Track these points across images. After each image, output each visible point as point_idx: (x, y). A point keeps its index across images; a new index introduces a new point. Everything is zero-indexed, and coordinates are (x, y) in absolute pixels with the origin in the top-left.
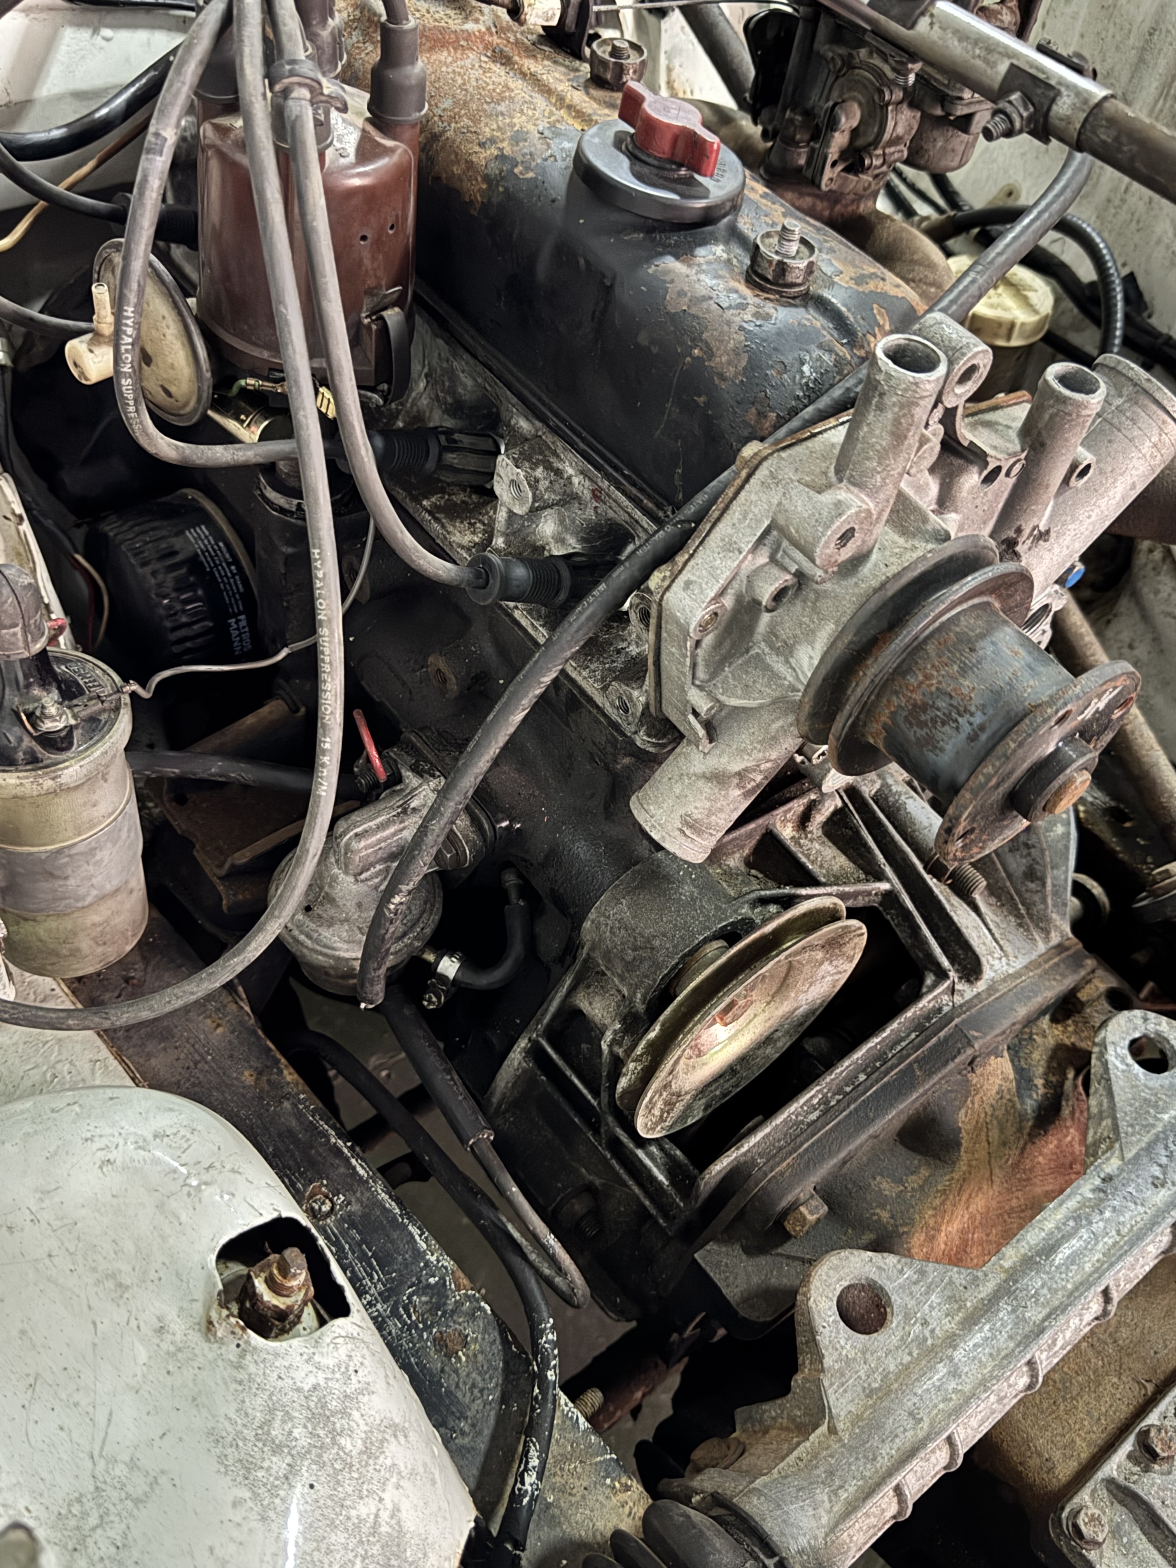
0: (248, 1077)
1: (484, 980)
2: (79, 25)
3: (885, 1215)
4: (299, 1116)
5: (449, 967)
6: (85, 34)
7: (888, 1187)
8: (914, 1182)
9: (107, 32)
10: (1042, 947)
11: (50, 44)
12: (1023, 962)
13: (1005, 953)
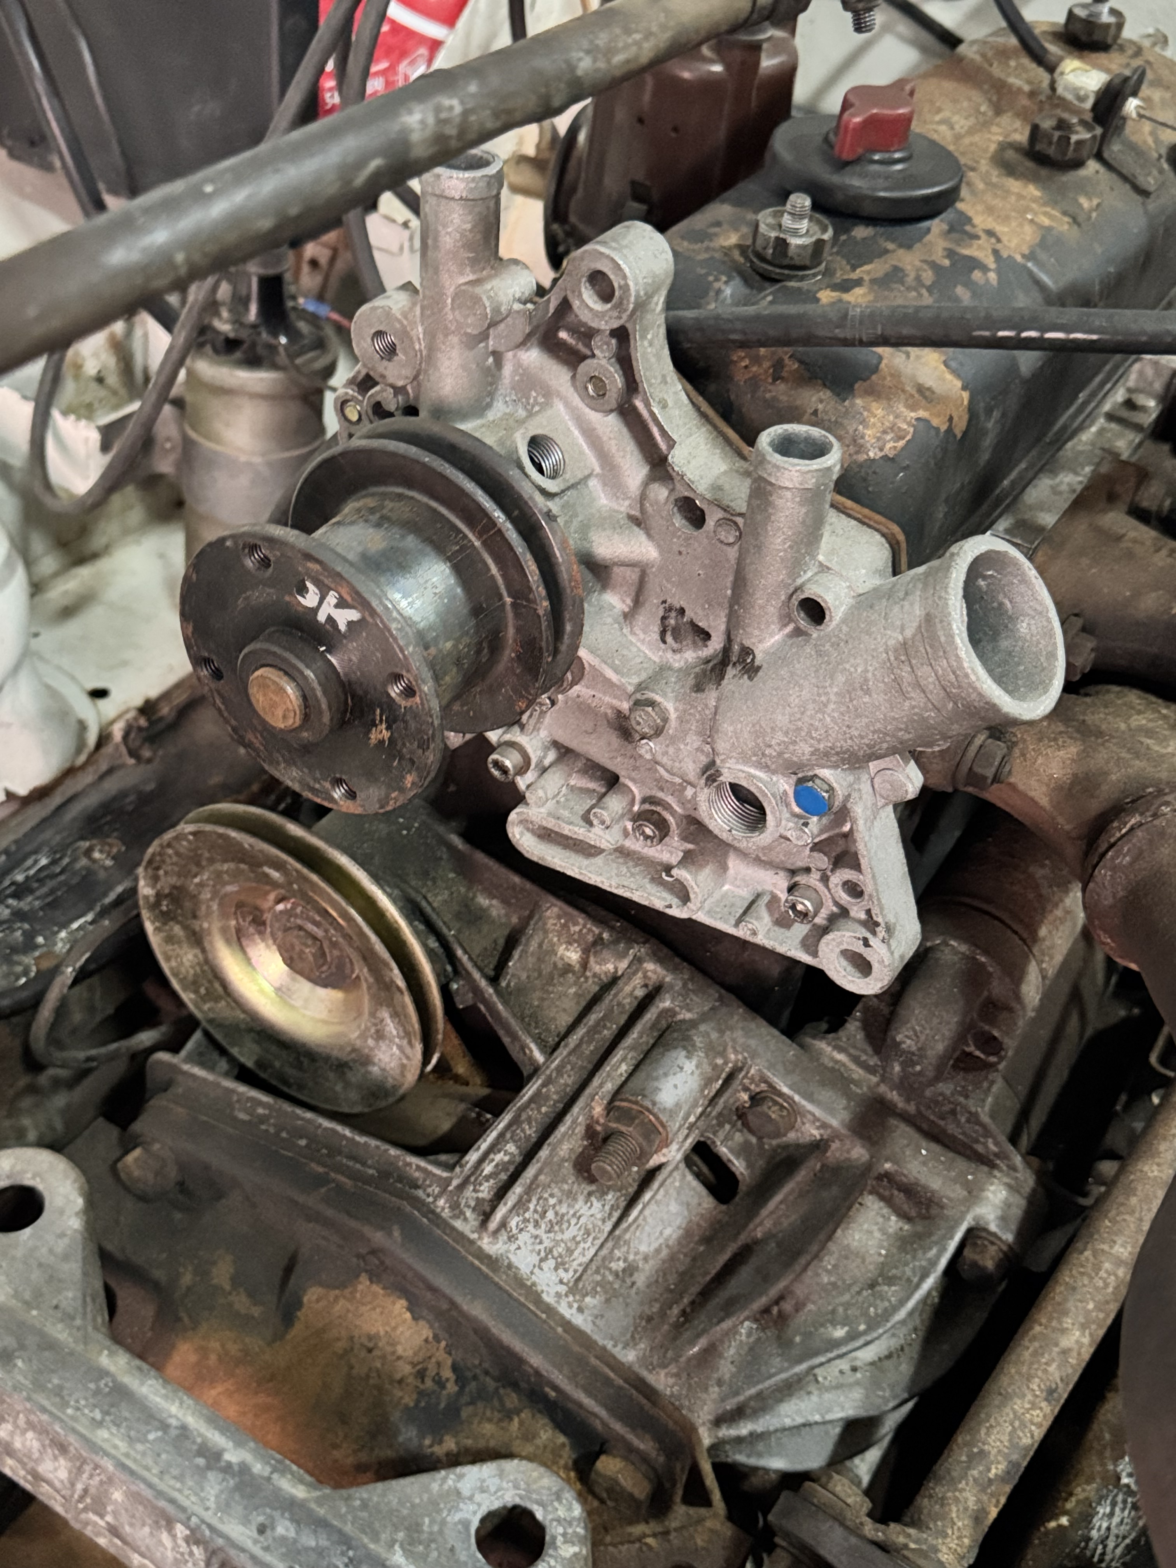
7: (221, 1271)
8: (241, 1299)
12: (579, 1320)
13: (575, 1288)
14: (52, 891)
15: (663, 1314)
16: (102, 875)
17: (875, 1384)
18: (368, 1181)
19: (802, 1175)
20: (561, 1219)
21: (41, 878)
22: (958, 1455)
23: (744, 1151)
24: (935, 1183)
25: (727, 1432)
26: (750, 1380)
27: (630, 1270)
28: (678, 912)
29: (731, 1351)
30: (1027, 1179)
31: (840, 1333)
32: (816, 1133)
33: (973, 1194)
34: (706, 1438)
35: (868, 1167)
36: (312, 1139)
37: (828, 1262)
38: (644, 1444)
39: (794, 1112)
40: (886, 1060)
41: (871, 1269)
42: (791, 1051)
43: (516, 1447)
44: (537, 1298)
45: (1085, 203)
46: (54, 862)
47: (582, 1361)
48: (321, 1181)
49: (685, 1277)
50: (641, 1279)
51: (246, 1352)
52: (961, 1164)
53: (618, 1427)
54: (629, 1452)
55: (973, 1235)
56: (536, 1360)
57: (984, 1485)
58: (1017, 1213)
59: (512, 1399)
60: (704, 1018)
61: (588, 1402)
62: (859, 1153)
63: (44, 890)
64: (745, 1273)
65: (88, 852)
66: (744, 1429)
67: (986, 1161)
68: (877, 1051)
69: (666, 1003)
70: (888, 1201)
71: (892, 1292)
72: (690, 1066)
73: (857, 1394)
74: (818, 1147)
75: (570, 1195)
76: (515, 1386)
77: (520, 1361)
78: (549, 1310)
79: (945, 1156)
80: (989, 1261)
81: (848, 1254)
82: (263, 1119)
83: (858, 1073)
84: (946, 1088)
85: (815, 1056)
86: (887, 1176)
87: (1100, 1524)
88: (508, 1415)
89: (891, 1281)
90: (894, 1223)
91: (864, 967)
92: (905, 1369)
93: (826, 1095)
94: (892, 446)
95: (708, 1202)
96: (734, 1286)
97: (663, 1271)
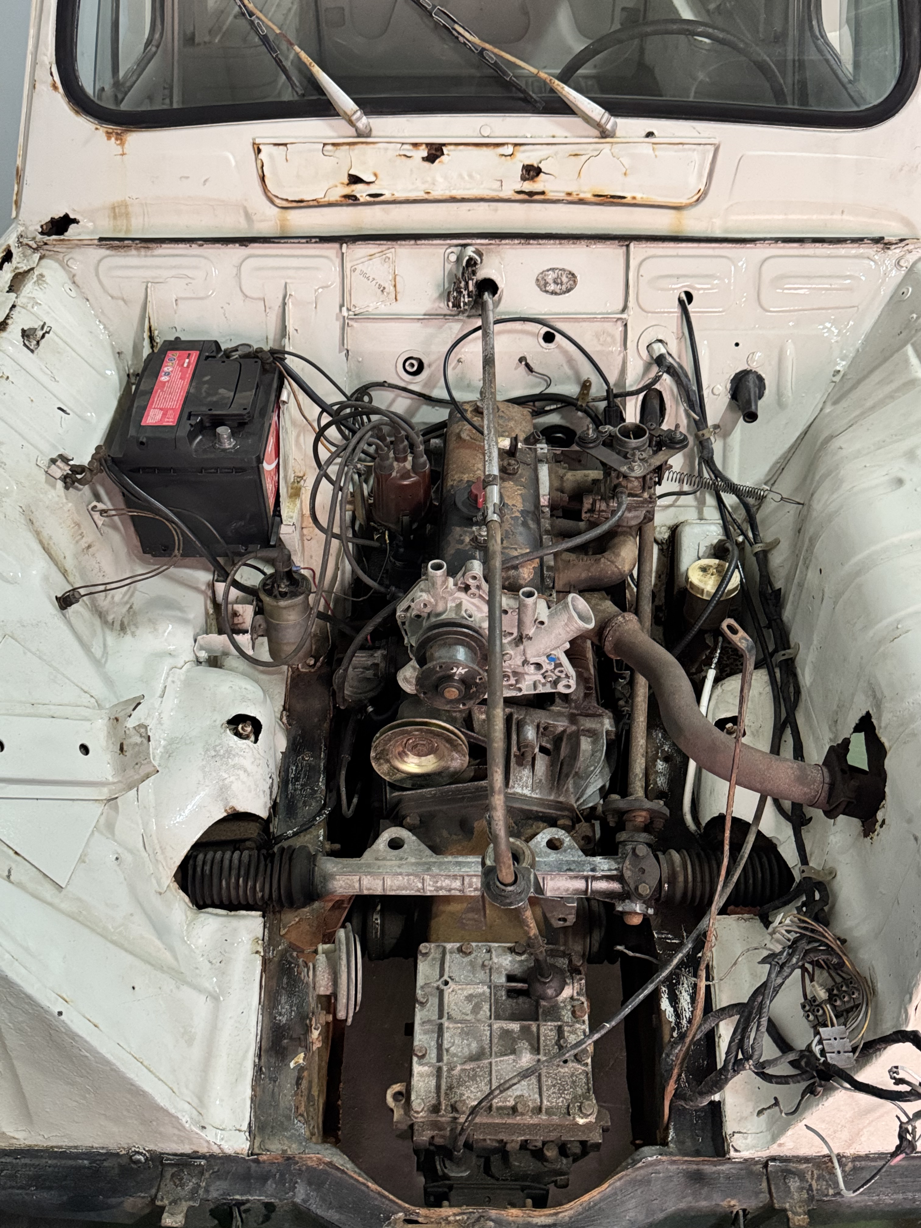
0: (316, 720)
1: (375, 718)
2: (428, 405)
3: (438, 840)
4: (319, 735)
5: (370, 709)
6: (430, 408)
7: (445, 833)
8: (454, 837)
9: (437, 408)
10: (552, 798)
11: (417, 409)
12: (537, 796)
13: (533, 790)
14: (305, 775)
15: (553, 784)
16: (313, 763)
17: (602, 776)
18: (475, 792)
19: (565, 740)
20: (521, 777)
21: (298, 773)
22: (632, 776)
23: (547, 742)
24: (594, 726)
25: (579, 803)
26: (579, 789)
27: (541, 780)
28: (519, 694)
29: (570, 786)
30: (611, 714)
31: (592, 768)
32: (562, 729)
33: (602, 724)
34: (575, 806)
35: (578, 730)
36: (452, 791)
37: (581, 755)
38: (566, 813)
39: (555, 726)
40: (570, 704)
41: (590, 752)
42: (548, 713)
43: (538, 831)
44: (526, 796)
45: (523, 480)
46: (297, 767)
47: (543, 804)
48: (463, 798)
49: (552, 775)
50: (544, 781)
51: (463, 847)
52: (596, 719)
53: (559, 813)
54: (563, 817)
55: (607, 732)
56: (535, 808)
57: (640, 780)
58: (613, 723)
59: (530, 822)
60: (526, 716)
61: (548, 811)
62: (574, 728)
63: (302, 776)
64: (565, 767)
65: (303, 758)
66: (581, 800)
67: (600, 715)
68: (567, 702)
69: (515, 716)
70: (584, 735)
71: (598, 754)
72: (530, 728)
73: (600, 780)
74: (564, 731)
75: (520, 772)
76: (530, 818)
77: (532, 810)
78: (530, 797)
79: (592, 719)
80: (613, 737)
81: (585, 751)
82: (435, 794)
83: (564, 710)
84: (585, 703)
85: (553, 711)
86: (583, 730)
87: (659, 783)
88: (532, 826)
89: (596, 752)
90: (589, 740)
91: (569, 687)
92: (607, 770)
93: (560, 719)
94: (531, 576)
95: (547, 757)
96: (565, 771)
97: (547, 777)
